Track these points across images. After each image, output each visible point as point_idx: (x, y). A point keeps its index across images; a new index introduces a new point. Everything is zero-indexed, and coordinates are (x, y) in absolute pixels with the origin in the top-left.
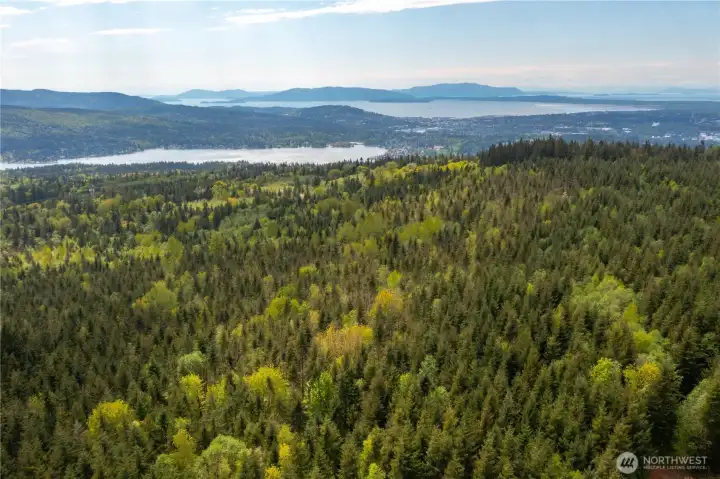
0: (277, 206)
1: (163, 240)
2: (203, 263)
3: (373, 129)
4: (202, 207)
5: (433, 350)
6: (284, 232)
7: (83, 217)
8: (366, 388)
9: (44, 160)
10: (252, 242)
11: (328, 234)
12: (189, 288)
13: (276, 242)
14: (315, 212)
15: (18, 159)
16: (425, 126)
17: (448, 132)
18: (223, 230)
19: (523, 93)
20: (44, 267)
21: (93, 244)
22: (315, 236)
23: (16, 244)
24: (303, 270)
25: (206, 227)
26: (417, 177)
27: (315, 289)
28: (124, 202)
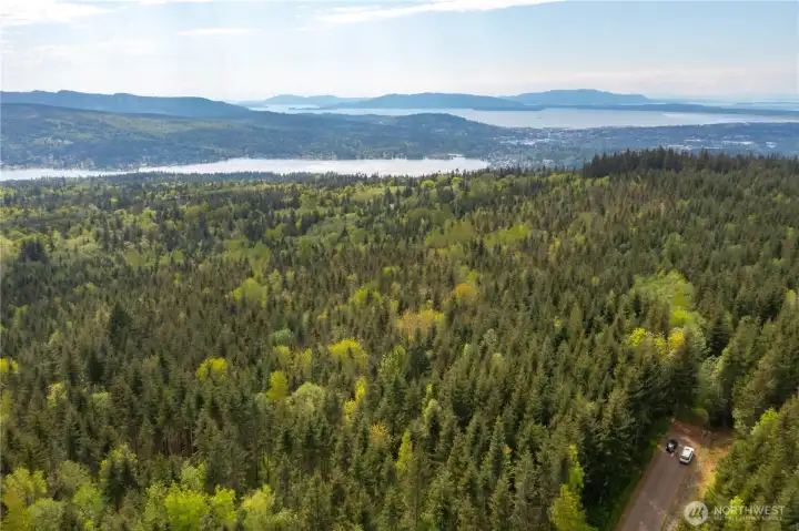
0: (366, 214)
1: (251, 246)
2: (290, 264)
3: (476, 139)
4: (289, 216)
5: (495, 325)
6: (371, 239)
7: (170, 223)
8: (435, 357)
9: (126, 168)
10: (339, 248)
11: (414, 240)
12: (277, 286)
13: (362, 248)
14: (404, 221)
15: (99, 166)
16: (535, 137)
17: (560, 143)
18: (310, 238)
19: (650, 101)
20: (135, 269)
21: (181, 248)
22: (402, 244)
23: (106, 247)
24: (387, 269)
25: (294, 234)
26: (515, 189)
27: (396, 286)
28: (209, 209)
